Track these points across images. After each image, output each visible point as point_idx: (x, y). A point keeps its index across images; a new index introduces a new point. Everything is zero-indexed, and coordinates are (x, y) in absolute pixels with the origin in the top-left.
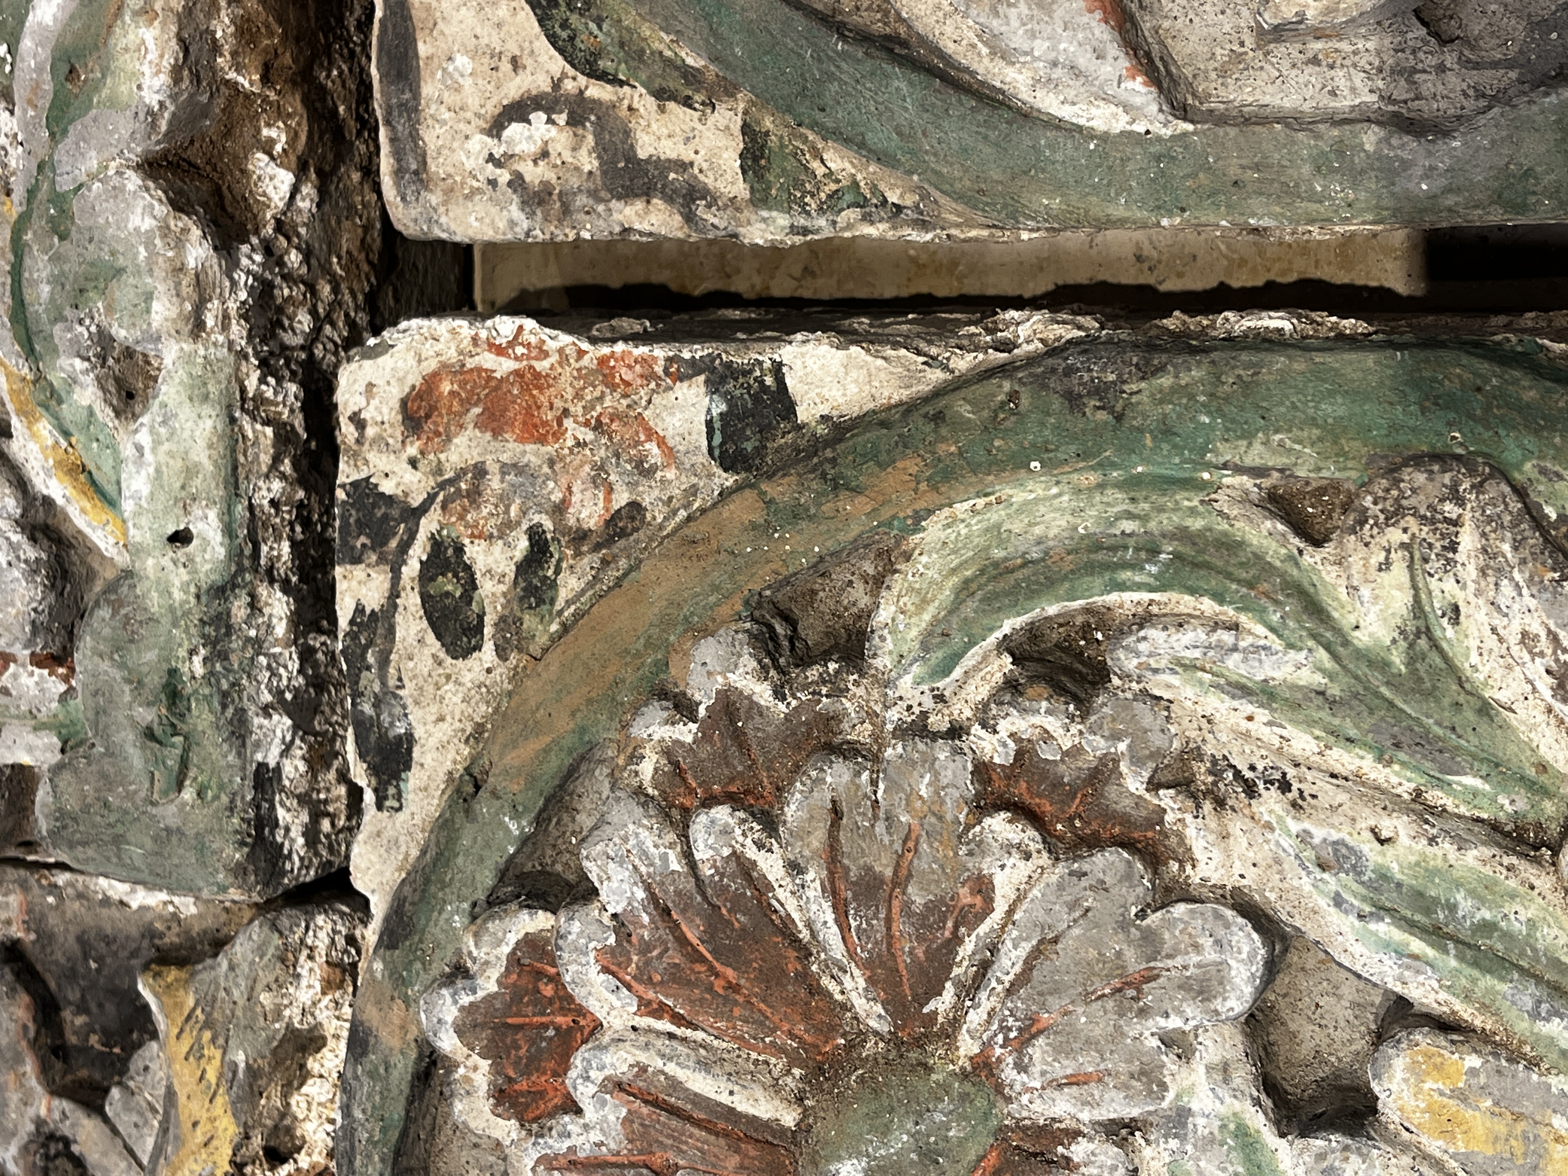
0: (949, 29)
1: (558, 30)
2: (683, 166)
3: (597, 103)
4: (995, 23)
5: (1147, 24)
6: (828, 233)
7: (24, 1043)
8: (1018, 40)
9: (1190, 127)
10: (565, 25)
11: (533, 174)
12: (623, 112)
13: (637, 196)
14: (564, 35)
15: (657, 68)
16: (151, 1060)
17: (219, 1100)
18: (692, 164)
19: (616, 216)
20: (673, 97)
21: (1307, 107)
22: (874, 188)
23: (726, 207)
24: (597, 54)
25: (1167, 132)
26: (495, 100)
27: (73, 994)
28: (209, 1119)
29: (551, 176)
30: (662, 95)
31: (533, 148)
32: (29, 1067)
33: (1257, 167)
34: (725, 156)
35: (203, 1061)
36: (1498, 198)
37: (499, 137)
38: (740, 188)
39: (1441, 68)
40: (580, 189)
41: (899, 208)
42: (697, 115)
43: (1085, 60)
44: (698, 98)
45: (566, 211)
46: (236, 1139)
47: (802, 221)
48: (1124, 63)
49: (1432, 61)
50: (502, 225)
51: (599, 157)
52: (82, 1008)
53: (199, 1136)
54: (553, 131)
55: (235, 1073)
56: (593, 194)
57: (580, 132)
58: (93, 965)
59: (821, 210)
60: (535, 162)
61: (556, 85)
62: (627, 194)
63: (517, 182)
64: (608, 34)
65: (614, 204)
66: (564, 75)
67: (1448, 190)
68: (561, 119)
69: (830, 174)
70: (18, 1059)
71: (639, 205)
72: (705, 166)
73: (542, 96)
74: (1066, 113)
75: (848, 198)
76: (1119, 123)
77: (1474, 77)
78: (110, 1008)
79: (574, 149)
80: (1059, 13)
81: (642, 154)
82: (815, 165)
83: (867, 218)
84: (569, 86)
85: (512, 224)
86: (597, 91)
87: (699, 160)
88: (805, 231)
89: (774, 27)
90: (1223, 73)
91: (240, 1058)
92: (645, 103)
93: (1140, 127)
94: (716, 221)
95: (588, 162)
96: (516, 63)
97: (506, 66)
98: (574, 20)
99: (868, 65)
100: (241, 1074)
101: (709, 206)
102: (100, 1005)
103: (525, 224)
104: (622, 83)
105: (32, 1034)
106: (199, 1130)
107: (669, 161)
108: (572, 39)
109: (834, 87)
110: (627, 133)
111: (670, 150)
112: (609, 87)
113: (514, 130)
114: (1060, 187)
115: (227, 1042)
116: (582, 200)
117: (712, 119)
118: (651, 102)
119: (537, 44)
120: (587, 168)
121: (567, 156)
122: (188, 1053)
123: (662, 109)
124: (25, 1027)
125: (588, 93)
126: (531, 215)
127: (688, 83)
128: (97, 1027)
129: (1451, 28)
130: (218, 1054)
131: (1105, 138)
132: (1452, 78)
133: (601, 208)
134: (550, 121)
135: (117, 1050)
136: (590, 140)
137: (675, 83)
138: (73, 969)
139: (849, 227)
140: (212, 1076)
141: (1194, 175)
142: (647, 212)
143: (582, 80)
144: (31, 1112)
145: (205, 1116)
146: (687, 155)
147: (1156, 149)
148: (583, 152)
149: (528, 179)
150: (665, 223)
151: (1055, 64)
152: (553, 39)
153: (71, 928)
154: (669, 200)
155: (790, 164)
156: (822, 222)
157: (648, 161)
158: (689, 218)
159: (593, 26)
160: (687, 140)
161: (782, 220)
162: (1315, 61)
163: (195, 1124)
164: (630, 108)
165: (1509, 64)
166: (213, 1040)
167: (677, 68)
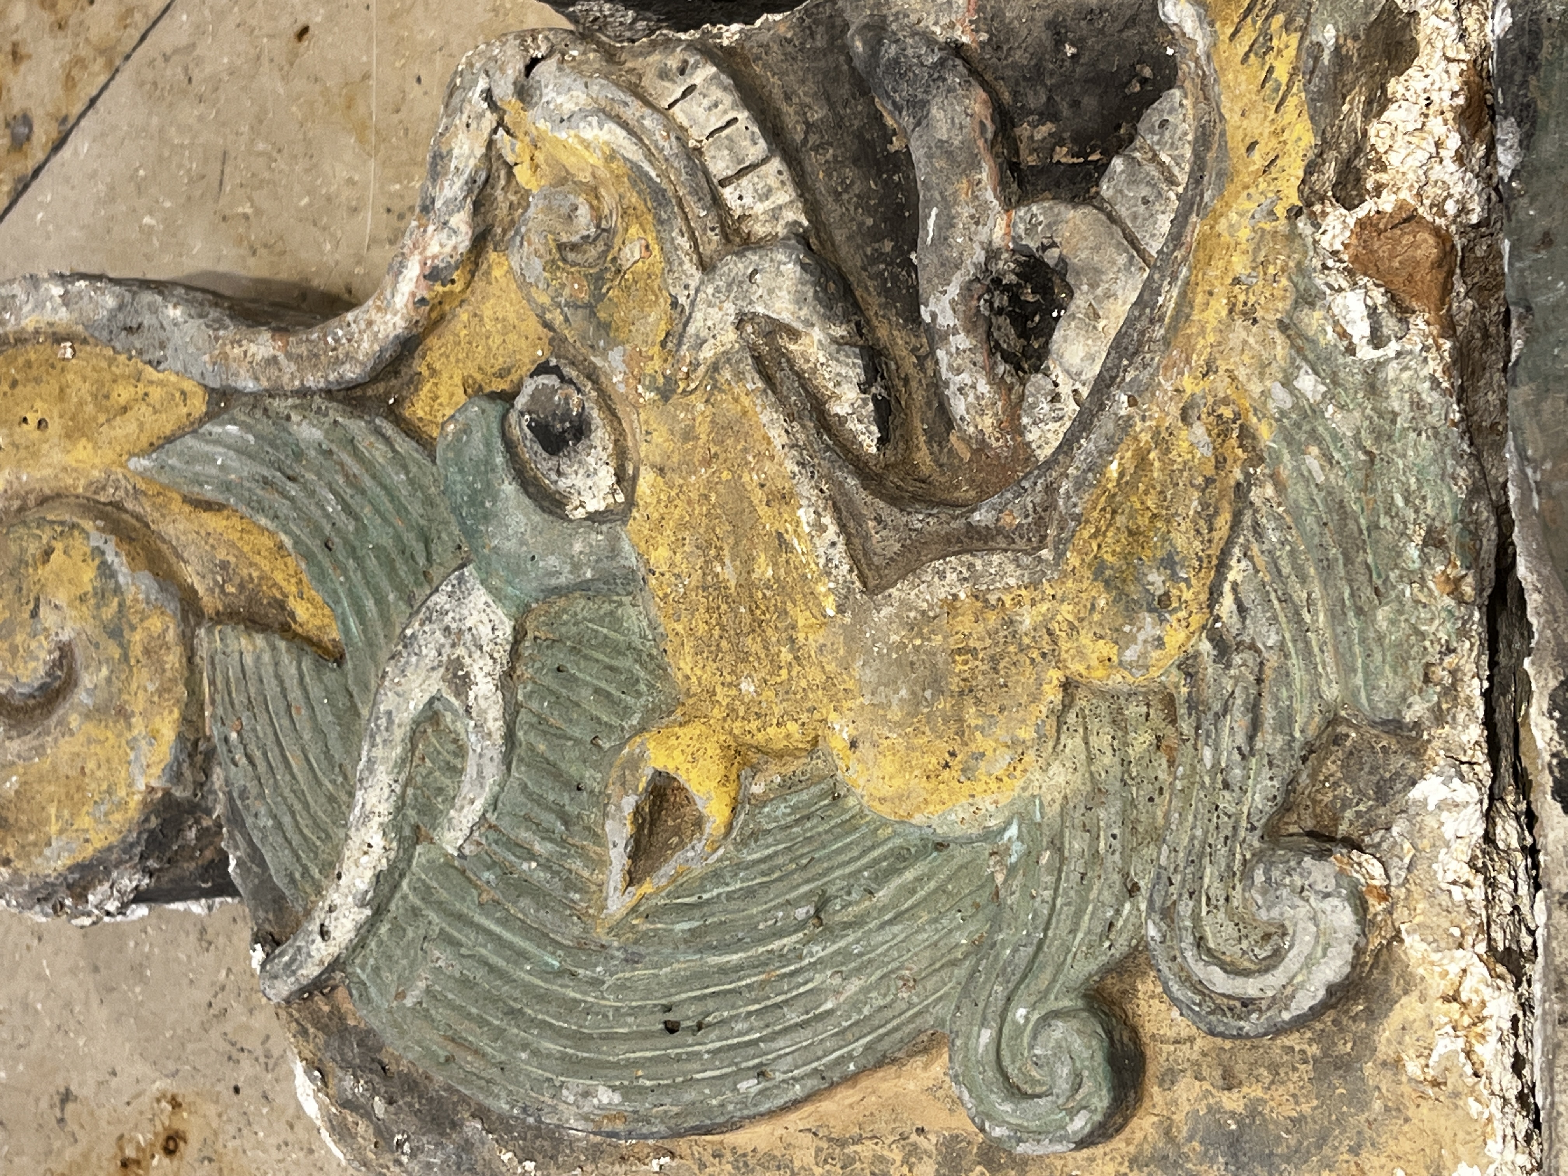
7: (981, 143)
16: (1171, 111)
17: (1292, 102)
27: (1036, 99)
28: (1275, 133)
32: (986, 174)
35: (1270, 59)
46: (1311, 155)
52: (1049, 114)
53: (1258, 159)
55: (1317, 59)
58: (1070, 50)
70: (974, 164)
78: (1089, 103)
91: (1328, 35)
100: (1326, 58)
102: (1075, 104)
105: (990, 135)
106: (1256, 155)
115: (1307, 20)
122: (1247, 55)
124: (982, 124)
128: (1067, 135)
130: (1294, 39)
135: (1094, 157)
138: (1038, 67)
140: (1282, 73)
144: (983, 234)
145: (1268, 129)
153: (1038, 15)
163: (1251, 147)
166: (1287, 26)
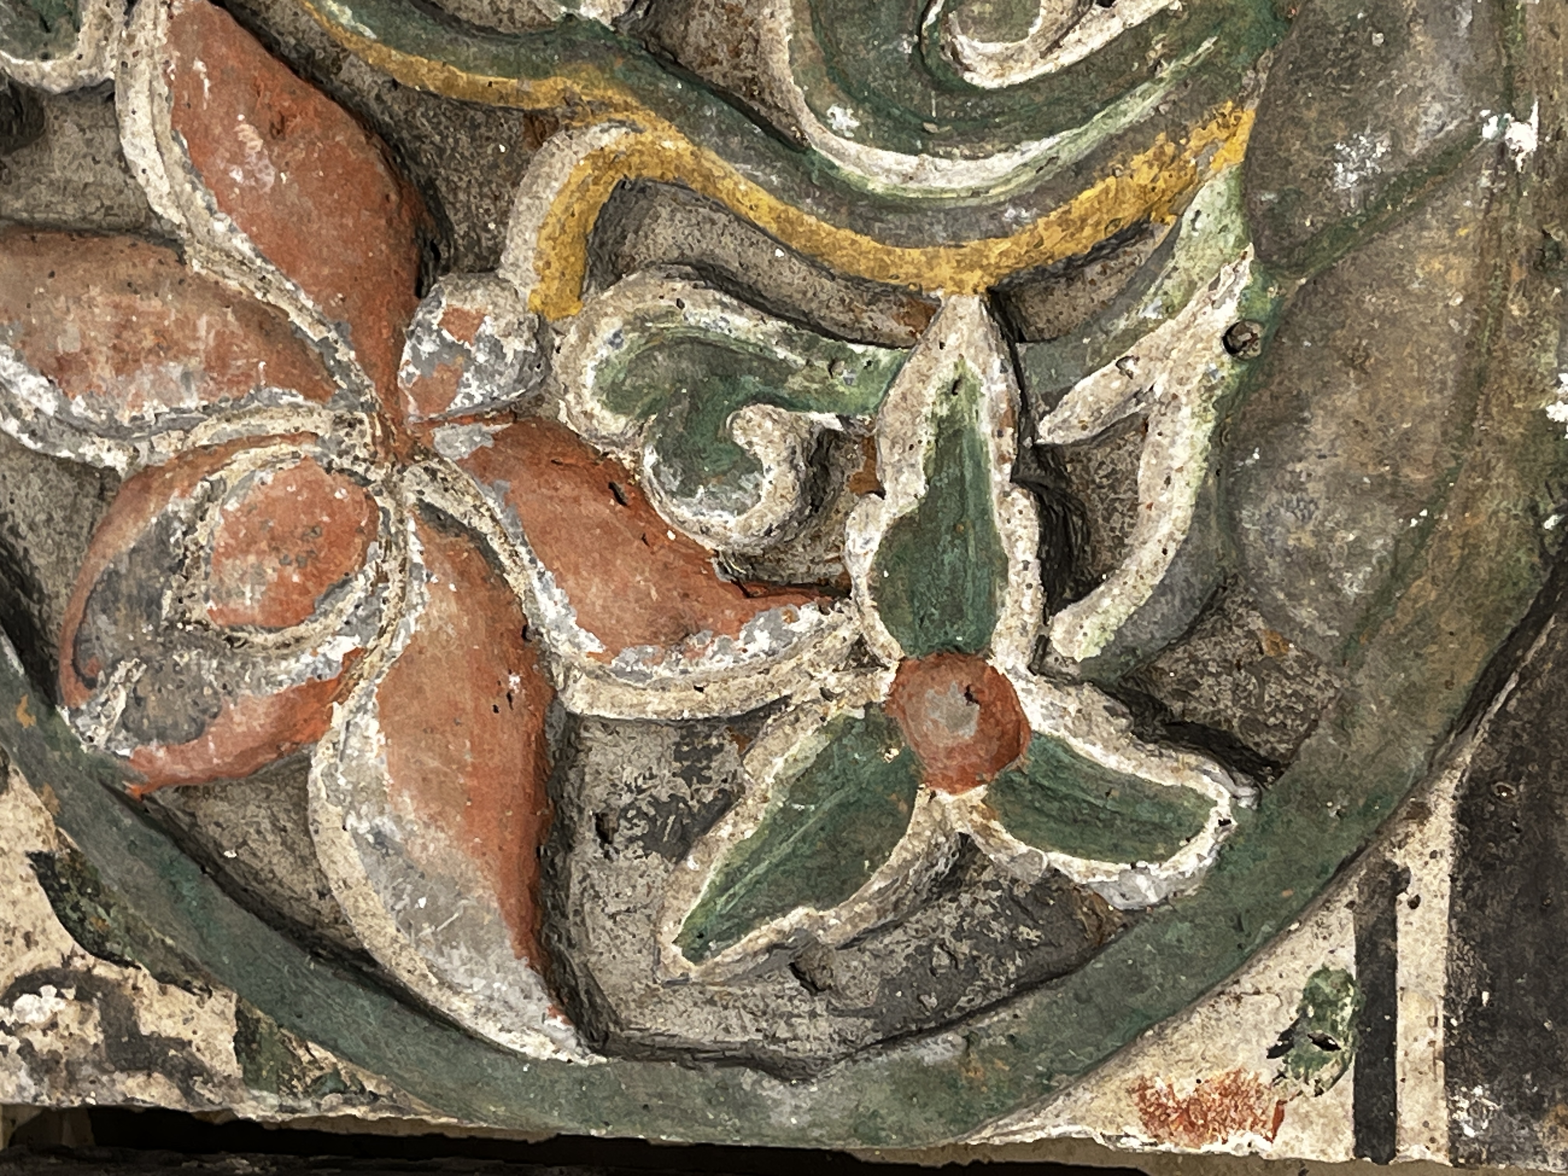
0: (404, 960)
1: (69, 912)
2: (182, 1044)
3: (103, 981)
4: (441, 961)
5: (576, 960)
6: (314, 1113)
8: (460, 978)
9: (604, 1060)
10: (76, 907)
11: (41, 1042)
12: (128, 991)
13: (139, 1069)
14: (75, 916)
15: (160, 953)
18: (190, 1043)
19: (119, 1087)
20: (174, 982)
21: (707, 1040)
22: (353, 1077)
23: (221, 1084)
24: (105, 937)
25: (585, 1063)
26: (8, 972)
29: (59, 1046)
30: (163, 979)
31: (41, 1019)
33: (660, 1096)
34: (221, 1037)
36: (855, 1132)
37: (10, 1006)
38: (233, 1068)
39: (813, 1015)
40: (85, 1060)
41: (375, 1097)
42: (195, 999)
43: (515, 997)
44: (197, 983)
45: (72, 1079)
47: (290, 1102)
48: (547, 1003)
49: (805, 1007)
50: (11, 1089)
51: (104, 1031)
54: (62, 1005)
56: (98, 1066)
57: (87, 1006)
59: (307, 1093)
60: (45, 1033)
61: (67, 961)
62: (130, 1068)
63: (26, 1051)
64: (115, 920)
65: (117, 1075)
66: (73, 954)
67: (813, 1125)
68: (70, 993)
69: (314, 1061)
71: (141, 1078)
72: (202, 1045)
73: (53, 971)
74: (503, 1039)
75: (330, 1084)
76: (547, 1053)
77: (839, 1023)
79: (81, 1023)
80: (492, 958)
81: (145, 1031)
82: (301, 1052)
83: (348, 1102)
84: (78, 963)
85: (21, 1089)
86: (104, 970)
87: (197, 1040)
88: (293, 1111)
89: (256, 943)
90: (641, 1004)
92: (148, 984)
93: (563, 1057)
94: (212, 1097)
95: (94, 1036)
96: (28, 939)
97: (19, 941)
98: (84, 902)
99: (336, 985)
101: (205, 1083)
103: (33, 1091)
104: (127, 964)
107: (169, 1039)
108: (82, 921)
109: (308, 999)
110: (131, 1011)
111: (170, 1028)
112: (115, 968)
113: (25, 1001)
114: (503, 1099)
116: (87, 1070)
117: (210, 1003)
118: (153, 984)
119: (48, 923)
120: (92, 1041)
121: (74, 1029)
123: (163, 992)
125: (96, 972)
126: (38, 1082)
127: (187, 970)
129: (822, 978)
131: (535, 1062)
132: (823, 1024)
133: (105, 1078)
134: (59, 995)
136: (97, 1014)
137: (175, 968)
139: (332, 1108)
141: (610, 1098)
142: (148, 1085)
143: (91, 959)
146: (186, 1034)
147: (578, 1075)
148: (90, 1027)
149: (37, 1047)
150: (165, 1096)
151: (491, 998)
152: (64, 920)
154: (169, 1075)
155: (279, 1050)
156: (307, 1104)
157: (149, 1038)
158: (187, 1092)
159: (101, 910)
160: (186, 1021)
161: (272, 1100)
162: (711, 1002)
164: (135, 988)
165: (866, 1013)
167: (177, 956)
